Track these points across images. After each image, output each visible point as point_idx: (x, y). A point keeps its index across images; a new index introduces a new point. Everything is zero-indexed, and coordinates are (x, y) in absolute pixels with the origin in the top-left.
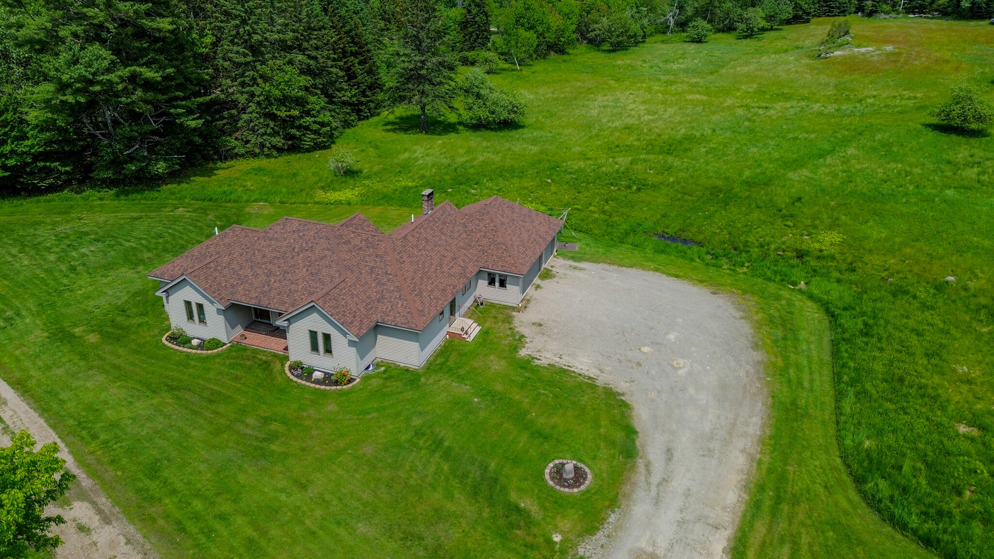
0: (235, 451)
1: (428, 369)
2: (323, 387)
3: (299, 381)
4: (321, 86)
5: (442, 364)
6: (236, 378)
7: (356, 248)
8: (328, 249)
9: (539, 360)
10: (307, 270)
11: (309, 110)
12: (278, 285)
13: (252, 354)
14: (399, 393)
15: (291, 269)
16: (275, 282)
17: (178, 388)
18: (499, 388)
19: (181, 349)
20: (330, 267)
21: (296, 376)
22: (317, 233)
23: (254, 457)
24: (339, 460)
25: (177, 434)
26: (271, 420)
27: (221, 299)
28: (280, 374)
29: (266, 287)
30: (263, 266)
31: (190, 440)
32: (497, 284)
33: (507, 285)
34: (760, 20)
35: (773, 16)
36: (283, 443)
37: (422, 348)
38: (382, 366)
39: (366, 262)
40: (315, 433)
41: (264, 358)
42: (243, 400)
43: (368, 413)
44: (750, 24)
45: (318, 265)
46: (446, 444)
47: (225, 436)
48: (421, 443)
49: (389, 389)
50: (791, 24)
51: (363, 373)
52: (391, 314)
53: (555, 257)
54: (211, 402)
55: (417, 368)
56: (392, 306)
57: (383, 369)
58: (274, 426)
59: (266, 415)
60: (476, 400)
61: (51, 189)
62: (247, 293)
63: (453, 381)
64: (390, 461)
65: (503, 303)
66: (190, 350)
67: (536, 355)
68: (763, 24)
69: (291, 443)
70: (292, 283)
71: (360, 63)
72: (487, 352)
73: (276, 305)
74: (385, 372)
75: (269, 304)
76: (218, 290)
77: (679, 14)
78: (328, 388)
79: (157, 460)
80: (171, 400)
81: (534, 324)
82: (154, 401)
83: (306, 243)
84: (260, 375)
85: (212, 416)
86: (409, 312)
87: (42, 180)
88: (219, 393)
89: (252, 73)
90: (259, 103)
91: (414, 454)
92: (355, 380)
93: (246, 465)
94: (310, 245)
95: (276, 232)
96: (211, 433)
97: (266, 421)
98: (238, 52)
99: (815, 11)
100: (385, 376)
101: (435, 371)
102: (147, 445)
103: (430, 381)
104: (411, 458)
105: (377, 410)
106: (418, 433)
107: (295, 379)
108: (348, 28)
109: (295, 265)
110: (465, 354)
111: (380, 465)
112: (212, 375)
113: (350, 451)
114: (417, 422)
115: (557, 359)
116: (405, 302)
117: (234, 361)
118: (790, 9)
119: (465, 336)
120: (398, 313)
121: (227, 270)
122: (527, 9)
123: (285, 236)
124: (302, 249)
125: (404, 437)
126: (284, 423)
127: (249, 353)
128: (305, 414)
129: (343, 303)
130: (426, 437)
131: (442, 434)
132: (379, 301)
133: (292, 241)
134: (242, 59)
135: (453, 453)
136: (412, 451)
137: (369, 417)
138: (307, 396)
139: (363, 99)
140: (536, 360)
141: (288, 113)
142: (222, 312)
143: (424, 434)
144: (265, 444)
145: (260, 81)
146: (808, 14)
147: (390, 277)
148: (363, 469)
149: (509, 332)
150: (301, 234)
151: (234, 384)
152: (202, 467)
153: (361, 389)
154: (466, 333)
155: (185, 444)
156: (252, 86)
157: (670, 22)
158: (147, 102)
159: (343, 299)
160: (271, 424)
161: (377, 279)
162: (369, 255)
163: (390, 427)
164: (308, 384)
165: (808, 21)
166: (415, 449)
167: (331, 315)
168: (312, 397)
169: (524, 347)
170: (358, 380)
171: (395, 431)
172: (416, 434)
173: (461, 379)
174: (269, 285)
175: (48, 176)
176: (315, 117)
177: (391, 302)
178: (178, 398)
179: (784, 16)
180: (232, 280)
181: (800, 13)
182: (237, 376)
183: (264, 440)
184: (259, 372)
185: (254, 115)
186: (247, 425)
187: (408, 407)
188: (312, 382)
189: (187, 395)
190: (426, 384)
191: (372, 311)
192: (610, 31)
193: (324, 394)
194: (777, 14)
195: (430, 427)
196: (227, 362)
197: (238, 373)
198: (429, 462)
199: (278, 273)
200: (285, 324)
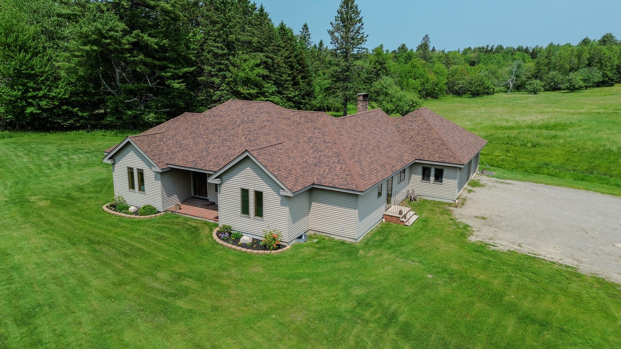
0: (133, 304)
1: (366, 244)
2: (249, 251)
3: (225, 244)
4: (274, 79)
5: (382, 241)
6: (161, 238)
7: (295, 123)
8: (268, 121)
9: (495, 246)
10: (245, 138)
11: (264, 92)
12: (216, 150)
13: (183, 221)
14: (335, 262)
15: (231, 137)
16: (214, 148)
17: (99, 243)
18: (455, 267)
19: (116, 213)
20: (269, 134)
21: (223, 240)
22: (258, 109)
23: (152, 312)
24: (259, 325)
25: (76, 281)
26: (185, 277)
27: (159, 162)
28: (207, 238)
29: (205, 153)
30: (205, 136)
31: (86, 288)
32: (432, 178)
33: (443, 179)
34: (579, 81)
35: (587, 80)
36: (192, 300)
37: (362, 217)
38: (315, 238)
39: (304, 133)
40: (232, 292)
41: (194, 224)
42: (161, 257)
43: (299, 278)
44: (572, 82)
45: (257, 133)
46: (402, 319)
47: (128, 288)
48: (367, 314)
49: (324, 258)
50: (600, 87)
51: (294, 242)
52: (329, 176)
53: (477, 174)
54: (126, 255)
55: (353, 241)
56: (330, 169)
57: (315, 240)
58: (186, 283)
59: (181, 271)
60: (430, 276)
61: (71, 128)
62: (185, 158)
63: (397, 256)
64: (326, 332)
65: (437, 200)
66: (124, 215)
67: (491, 242)
68: (581, 83)
69: (202, 300)
70: (230, 149)
71: (303, 78)
72: (431, 235)
73: (211, 167)
74: (317, 243)
75: (205, 166)
76: (159, 155)
77: (516, 80)
78: (255, 251)
79: (39, 305)
80: (86, 252)
81: (476, 217)
82: (69, 252)
83: (248, 117)
84: (186, 237)
85: (122, 268)
86: (347, 175)
87: (65, 120)
88: (139, 249)
89: (226, 62)
90: (228, 84)
91: (359, 327)
92: (285, 246)
93: (139, 320)
94: (251, 118)
95: (221, 111)
96: (113, 283)
97: (179, 276)
98: (217, 47)
99: (616, 79)
100: (318, 246)
101: (375, 246)
102: (38, 289)
103: (370, 254)
104: (355, 332)
105: (309, 275)
106: (362, 303)
107: (221, 242)
108: (296, 53)
109: (234, 135)
110: (407, 235)
111: (313, 336)
112: (137, 235)
113: (274, 316)
114: (359, 291)
115: (517, 247)
116: (344, 166)
117: (163, 225)
118: (600, 75)
119: (403, 220)
120: (337, 175)
121: (171, 141)
122: (413, 67)
123: (229, 113)
124: (243, 122)
125: (344, 307)
126: (199, 280)
127: (180, 220)
128: (225, 273)
129: (279, 160)
130: (372, 309)
131: (394, 307)
132: (316, 165)
133: (235, 116)
134: (220, 52)
135: (414, 331)
136: (356, 322)
137: (300, 281)
138: (231, 257)
139: (302, 101)
140: (491, 246)
141: (248, 92)
142: (159, 176)
143: (369, 305)
144: (171, 299)
145: (231, 68)
146: (612, 80)
147: (328, 144)
148: (290, 339)
149: (450, 222)
150: (244, 111)
151: (156, 242)
152: (85, 318)
153: (291, 256)
154: (405, 217)
155: (78, 292)
156: (225, 71)
157: (510, 85)
158: (145, 64)
159: (279, 156)
160: (184, 280)
161: (315, 147)
162: (308, 128)
163: (325, 294)
164: (234, 247)
165: (612, 85)
166: (360, 322)
167: (265, 167)
168: (236, 259)
169: (473, 235)
170: (288, 247)
171: (333, 298)
172: (359, 304)
173: (407, 256)
174: (207, 151)
175: (70, 118)
176: (268, 97)
177: (329, 166)
178: (95, 251)
179: (596, 80)
180: (174, 148)
181: (607, 79)
182: (163, 236)
183: (171, 295)
184: (185, 235)
185: (225, 92)
186: (157, 279)
187: (346, 275)
188: (239, 246)
189: (105, 249)
190: (365, 256)
191: (308, 174)
192: (470, 83)
193: (250, 257)
194: (590, 78)
195: (376, 298)
196: (157, 225)
197: (164, 234)
198: (381, 339)
199: (218, 141)
200: (217, 181)
